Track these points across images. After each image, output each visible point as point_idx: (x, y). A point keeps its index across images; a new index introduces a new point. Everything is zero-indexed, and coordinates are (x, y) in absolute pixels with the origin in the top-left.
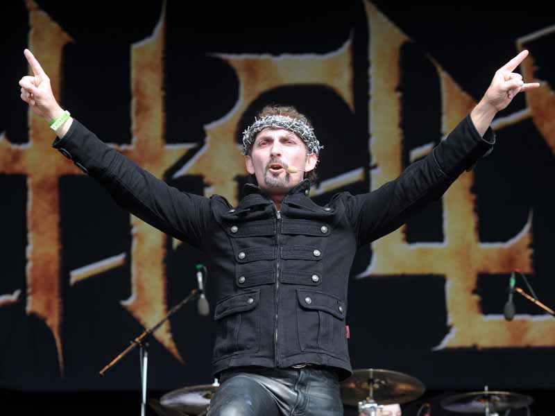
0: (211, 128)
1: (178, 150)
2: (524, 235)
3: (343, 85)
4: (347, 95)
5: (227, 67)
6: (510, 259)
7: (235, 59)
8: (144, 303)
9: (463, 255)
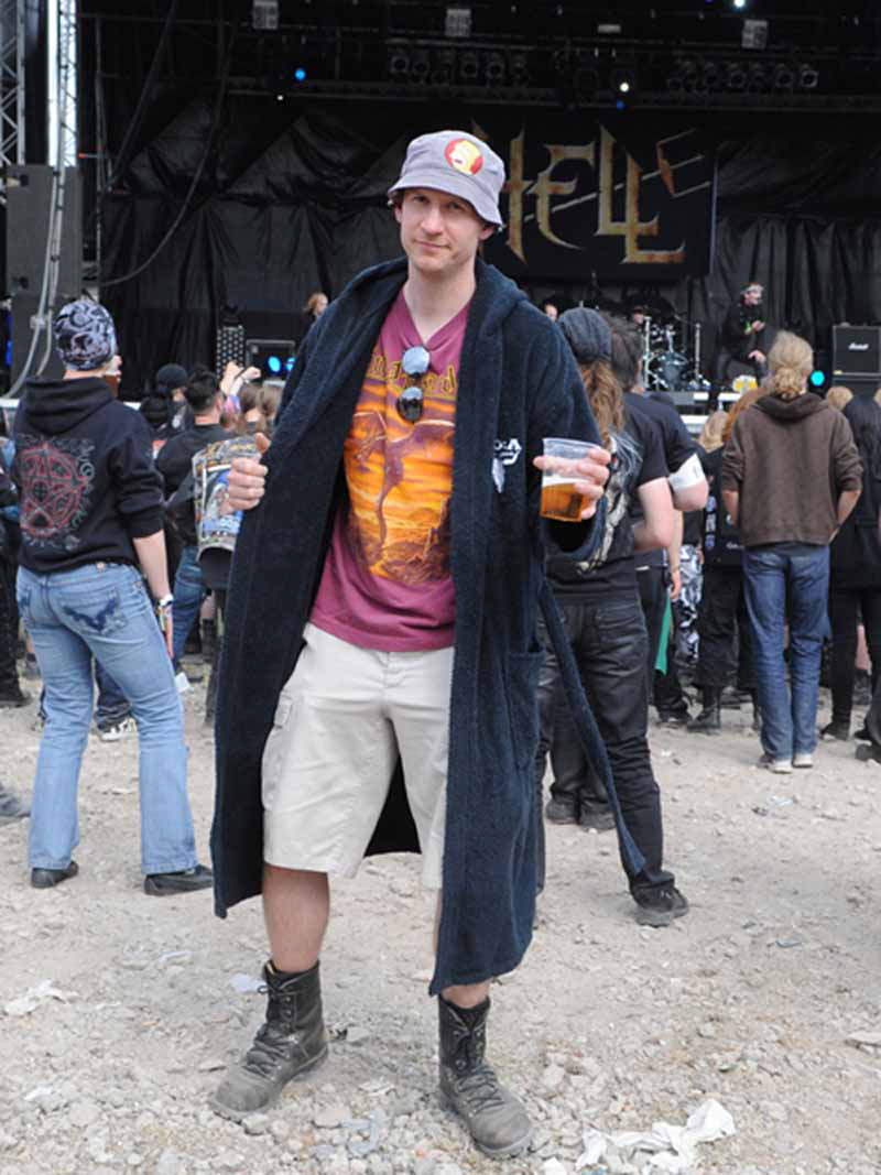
0: (540, 175)
1: (527, 184)
2: (655, 220)
3: (590, 159)
4: (591, 162)
5: (547, 150)
6: (649, 229)
7: (551, 148)
8: (514, 243)
9: (632, 228)
